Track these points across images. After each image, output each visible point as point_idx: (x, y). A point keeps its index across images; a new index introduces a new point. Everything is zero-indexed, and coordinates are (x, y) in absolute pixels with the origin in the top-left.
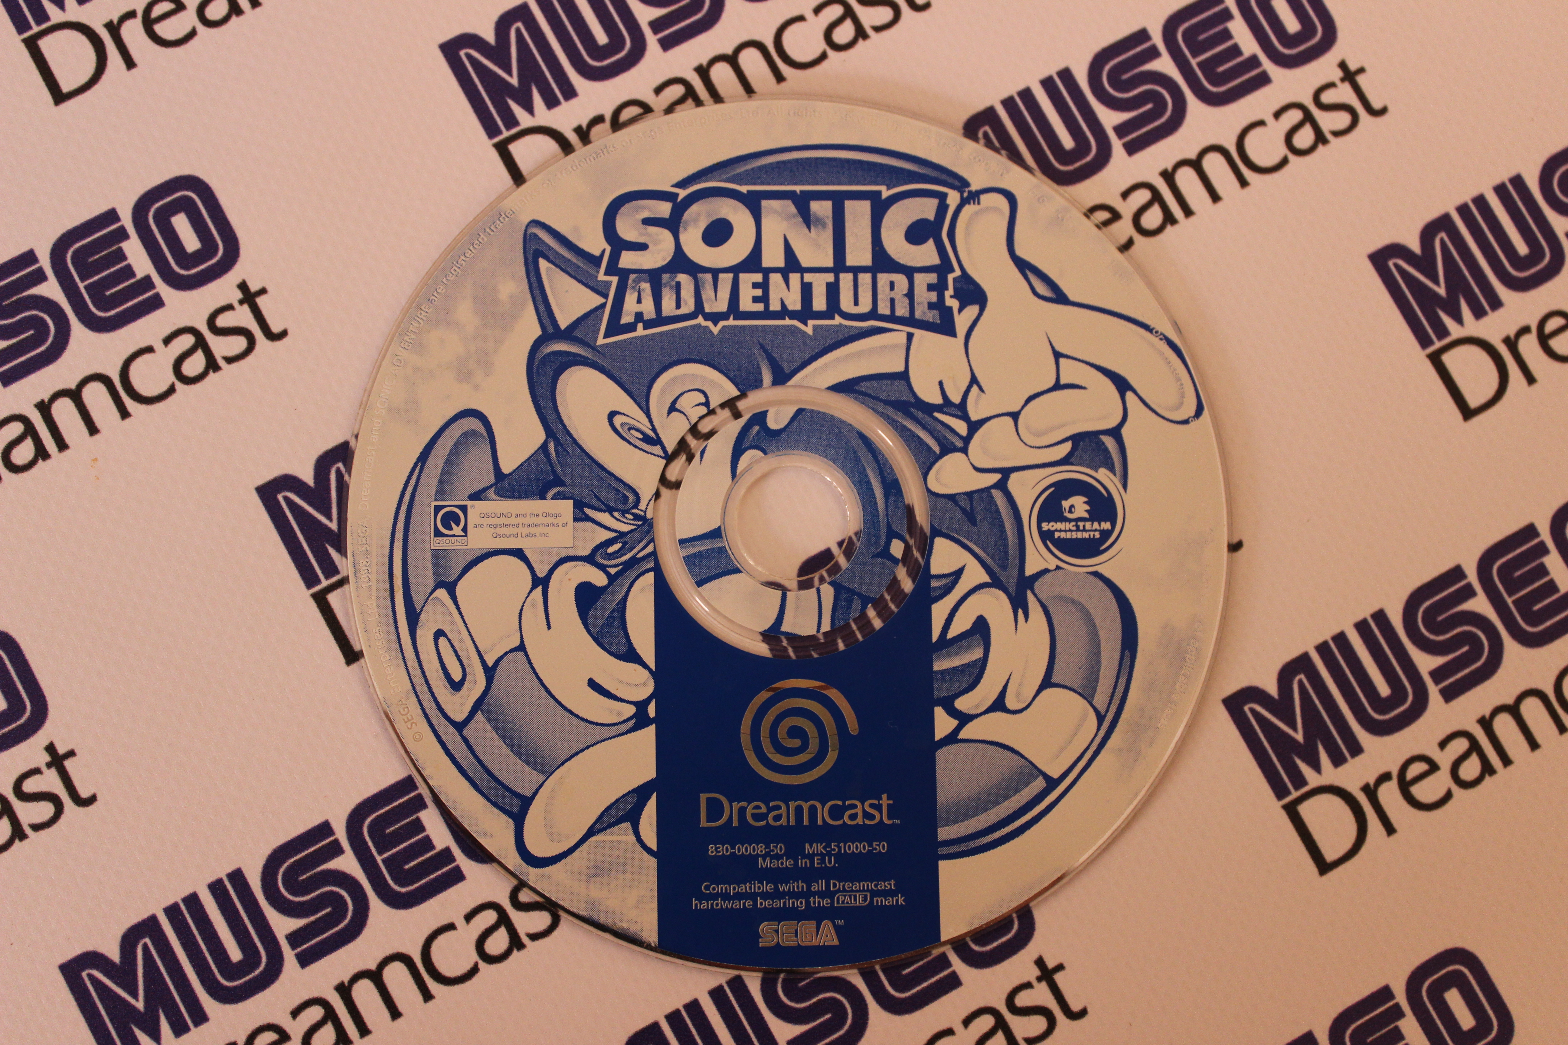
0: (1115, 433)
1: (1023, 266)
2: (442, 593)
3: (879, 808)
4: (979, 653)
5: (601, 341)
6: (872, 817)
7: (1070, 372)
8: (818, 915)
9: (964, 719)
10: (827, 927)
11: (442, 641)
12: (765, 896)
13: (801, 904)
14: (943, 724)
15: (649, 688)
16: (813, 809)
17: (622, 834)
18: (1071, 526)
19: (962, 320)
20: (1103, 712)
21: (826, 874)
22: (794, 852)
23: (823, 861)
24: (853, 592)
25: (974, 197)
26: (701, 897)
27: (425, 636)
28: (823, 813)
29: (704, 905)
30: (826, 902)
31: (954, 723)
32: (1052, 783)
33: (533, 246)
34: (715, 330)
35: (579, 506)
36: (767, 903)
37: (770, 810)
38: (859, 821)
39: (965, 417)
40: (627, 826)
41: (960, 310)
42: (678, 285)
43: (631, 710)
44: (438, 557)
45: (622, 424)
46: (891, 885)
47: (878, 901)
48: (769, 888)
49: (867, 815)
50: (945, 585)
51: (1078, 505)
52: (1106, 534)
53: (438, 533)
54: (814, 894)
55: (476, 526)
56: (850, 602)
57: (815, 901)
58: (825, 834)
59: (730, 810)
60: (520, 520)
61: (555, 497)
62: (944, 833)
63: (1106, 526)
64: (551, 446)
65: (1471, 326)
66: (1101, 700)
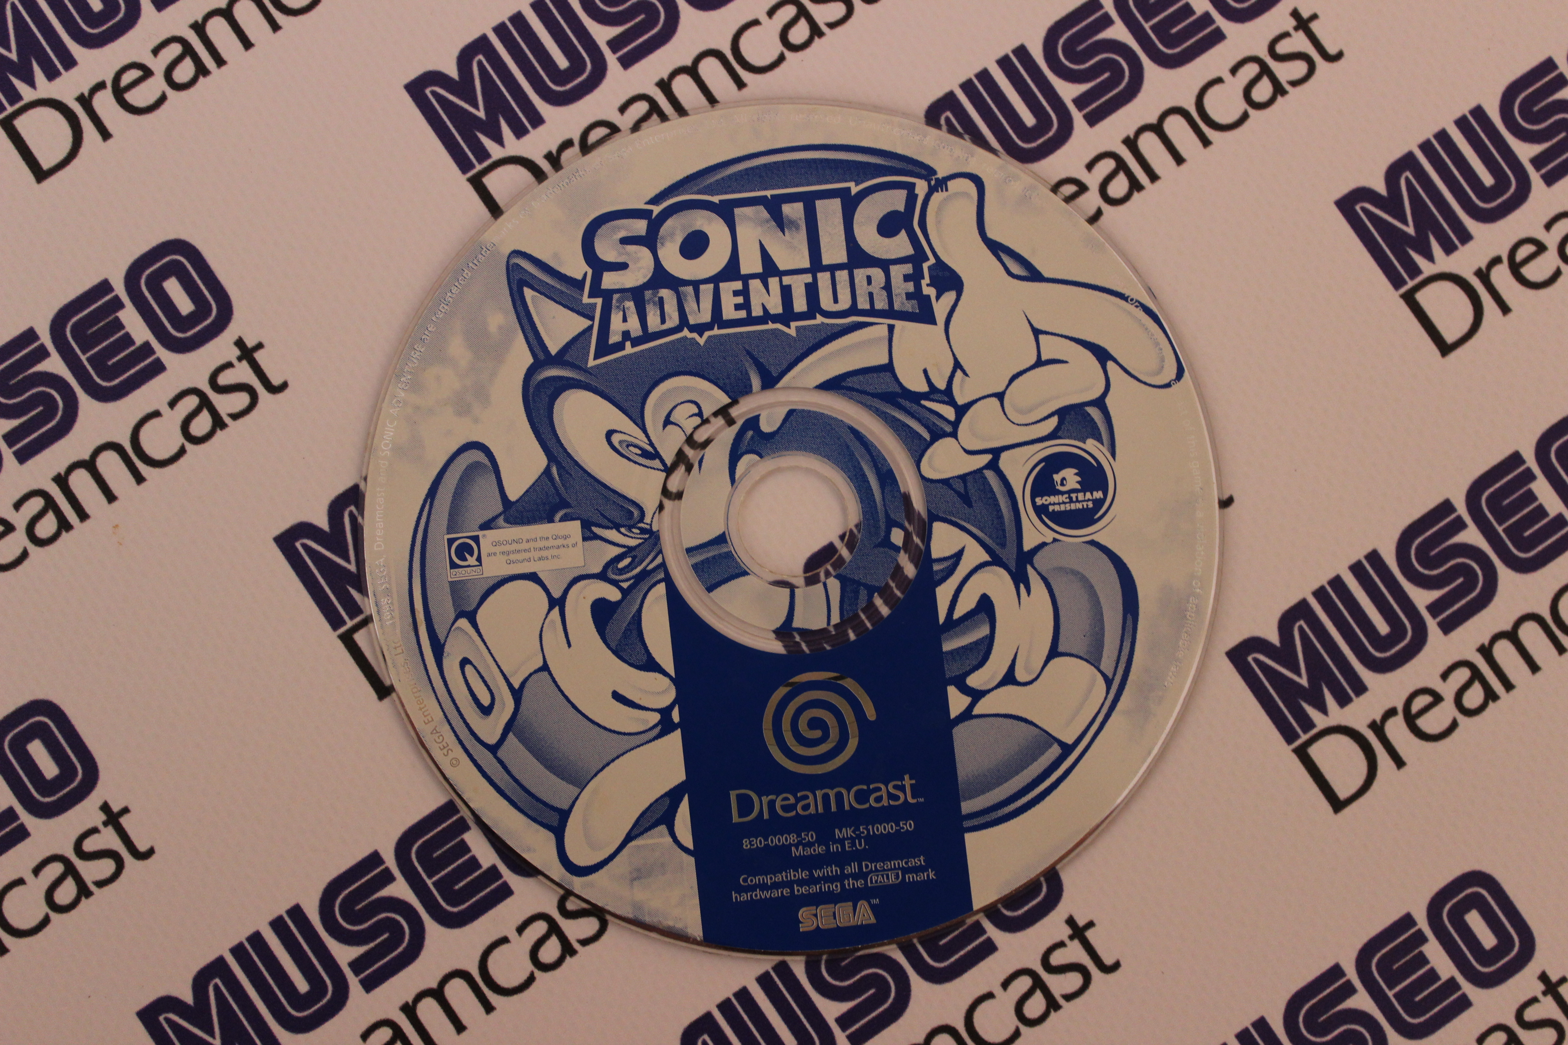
0: (1100, 403)
1: (996, 248)
2: (463, 623)
3: (902, 788)
4: (985, 631)
5: (591, 363)
6: (897, 798)
7: (1051, 347)
8: (853, 897)
9: (977, 695)
10: (863, 906)
11: (468, 668)
12: (801, 883)
13: (836, 887)
14: (957, 702)
15: (670, 695)
16: (839, 796)
17: (659, 837)
18: (1063, 498)
19: (940, 308)
20: (1110, 676)
21: (858, 856)
22: (825, 838)
23: (854, 844)
24: (859, 583)
25: (941, 184)
26: (740, 890)
27: (451, 664)
28: (850, 799)
29: (744, 897)
30: (860, 884)
31: (967, 700)
32: (1067, 749)
33: (517, 276)
34: (702, 341)
35: (586, 525)
36: (804, 890)
37: (798, 800)
38: (885, 802)
39: (952, 402)
40: (663, 828)
41: (938, 298)
42: (661, 299)
43: (657, 717)
44: (456, 588)
45: (621, 442)
46: (921, 861)
47: (910, 877)
48: (804, 875)
49: (891, 796)
50: (947, 568)
51: (1070, 477)
52: (1099, 503)
53: (453, 565)
54: (847, 877)
55: (489, 555)
56: (856, 592)
57: (850, 883)
58: (853, 818)
59: (760, 804)
60: (531, 545)
61: (562, 520)
62: (967, 807)
63: (1098, 495)
64: (554, 470)
65: (1443, 262)
66: (1107, 664)
